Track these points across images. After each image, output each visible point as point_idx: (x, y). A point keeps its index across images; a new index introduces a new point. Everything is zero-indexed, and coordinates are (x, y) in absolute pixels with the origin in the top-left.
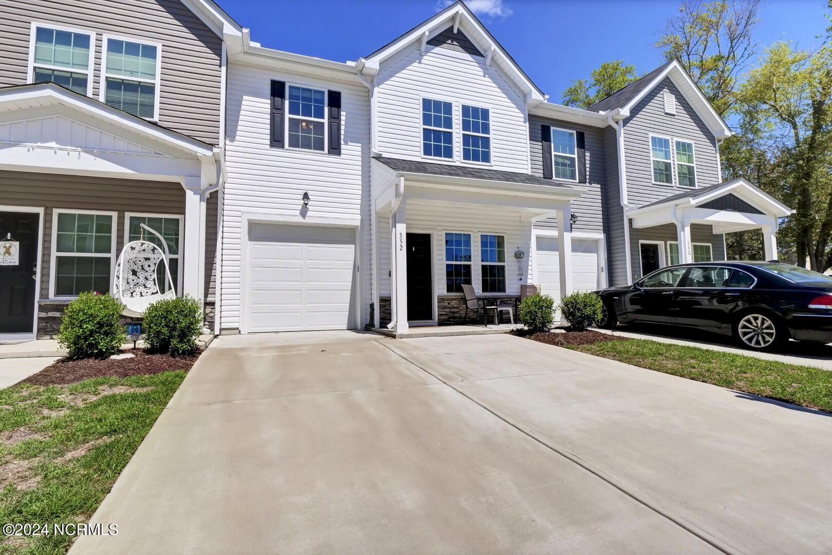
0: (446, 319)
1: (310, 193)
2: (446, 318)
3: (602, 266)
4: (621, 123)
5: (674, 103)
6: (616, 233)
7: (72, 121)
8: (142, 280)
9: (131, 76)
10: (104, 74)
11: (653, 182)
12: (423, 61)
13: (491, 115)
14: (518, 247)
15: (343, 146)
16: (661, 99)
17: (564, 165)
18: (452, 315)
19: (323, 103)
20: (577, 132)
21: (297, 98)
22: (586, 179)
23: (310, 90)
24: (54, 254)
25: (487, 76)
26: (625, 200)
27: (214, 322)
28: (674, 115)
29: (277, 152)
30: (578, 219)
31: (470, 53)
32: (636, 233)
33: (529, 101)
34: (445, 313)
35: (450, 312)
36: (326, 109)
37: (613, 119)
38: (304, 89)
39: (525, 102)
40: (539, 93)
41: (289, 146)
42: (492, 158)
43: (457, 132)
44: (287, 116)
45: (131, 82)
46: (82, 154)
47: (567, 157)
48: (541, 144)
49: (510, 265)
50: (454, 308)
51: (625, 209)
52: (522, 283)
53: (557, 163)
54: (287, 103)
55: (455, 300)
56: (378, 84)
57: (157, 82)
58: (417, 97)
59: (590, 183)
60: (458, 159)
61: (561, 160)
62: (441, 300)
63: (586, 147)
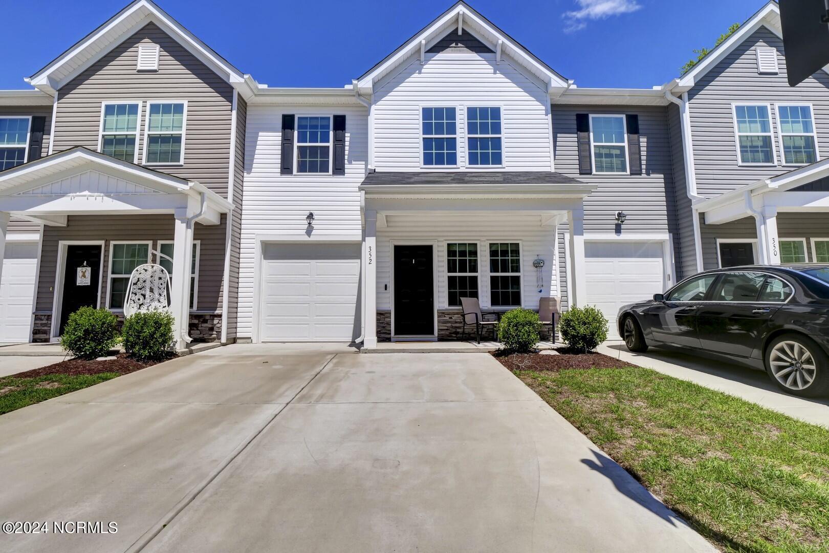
0: (447, 335)
1: (314, 213)
2: (447, 333)
3: (668, 274)
4: (686, 96)
5: (775, 57)
6: (684, 232)
7: (99, 174)
8: (157, 296)
9: (167, 131)
10: (146, 133)
11: (740, 163)
12: (423, 71)
13: (502, 112)
14: (538, 255)
15: (346, 166)
16: (754, 57)
17: (609, 156)
18: (454, 330)
19: (328, 127)
20: (626, 115)
21: (305, 127)
22: (641, 170)
23: (317, 118)
24: (110, 276)
25: (498, 72)
26: (693, 190)
27: (220, 332)
28: (776, 74)
29: (287, 178)
30: (627, 217)
31: (477, 52)
32: (710, 231)
33: (550, 91)
34: (446, 328)
35: (452, 327)
36: (331, 133)
37: (672, 93)
38: (311, 118)
39: (547, 91)
40: (560, 78)
41: (298, 172)
42: (504, 159)
43: (462, 136)
44: (296, 144)
45: (167, 136)
46: (105, 198)
47: (614, 146)
48: (576, 135)
49: (527, 275)
50: (456, 322)
51: (693, 201)
52: (543, 295)
53: (598, 155)
54: (296, 133)
55: (457, 314)
56: (375, 102)
57: (183, 132)
58: (417, 107)
59: (648, 174)
60: (463, 164)
61: (604, 151)
62: (442, 313)
63: (640, 131)
